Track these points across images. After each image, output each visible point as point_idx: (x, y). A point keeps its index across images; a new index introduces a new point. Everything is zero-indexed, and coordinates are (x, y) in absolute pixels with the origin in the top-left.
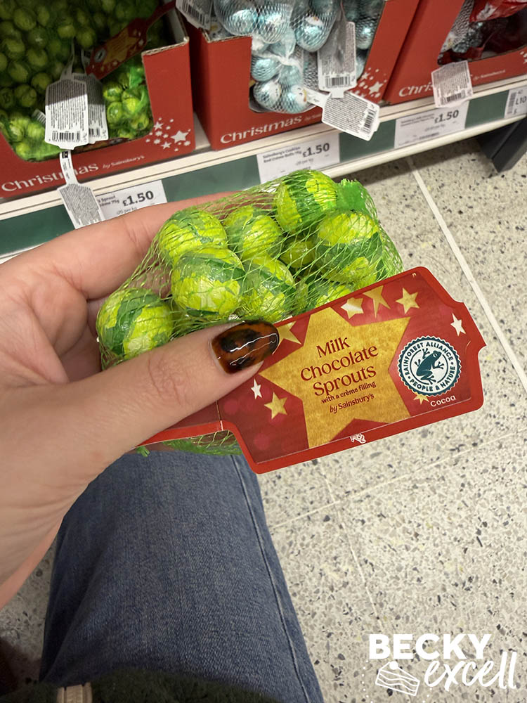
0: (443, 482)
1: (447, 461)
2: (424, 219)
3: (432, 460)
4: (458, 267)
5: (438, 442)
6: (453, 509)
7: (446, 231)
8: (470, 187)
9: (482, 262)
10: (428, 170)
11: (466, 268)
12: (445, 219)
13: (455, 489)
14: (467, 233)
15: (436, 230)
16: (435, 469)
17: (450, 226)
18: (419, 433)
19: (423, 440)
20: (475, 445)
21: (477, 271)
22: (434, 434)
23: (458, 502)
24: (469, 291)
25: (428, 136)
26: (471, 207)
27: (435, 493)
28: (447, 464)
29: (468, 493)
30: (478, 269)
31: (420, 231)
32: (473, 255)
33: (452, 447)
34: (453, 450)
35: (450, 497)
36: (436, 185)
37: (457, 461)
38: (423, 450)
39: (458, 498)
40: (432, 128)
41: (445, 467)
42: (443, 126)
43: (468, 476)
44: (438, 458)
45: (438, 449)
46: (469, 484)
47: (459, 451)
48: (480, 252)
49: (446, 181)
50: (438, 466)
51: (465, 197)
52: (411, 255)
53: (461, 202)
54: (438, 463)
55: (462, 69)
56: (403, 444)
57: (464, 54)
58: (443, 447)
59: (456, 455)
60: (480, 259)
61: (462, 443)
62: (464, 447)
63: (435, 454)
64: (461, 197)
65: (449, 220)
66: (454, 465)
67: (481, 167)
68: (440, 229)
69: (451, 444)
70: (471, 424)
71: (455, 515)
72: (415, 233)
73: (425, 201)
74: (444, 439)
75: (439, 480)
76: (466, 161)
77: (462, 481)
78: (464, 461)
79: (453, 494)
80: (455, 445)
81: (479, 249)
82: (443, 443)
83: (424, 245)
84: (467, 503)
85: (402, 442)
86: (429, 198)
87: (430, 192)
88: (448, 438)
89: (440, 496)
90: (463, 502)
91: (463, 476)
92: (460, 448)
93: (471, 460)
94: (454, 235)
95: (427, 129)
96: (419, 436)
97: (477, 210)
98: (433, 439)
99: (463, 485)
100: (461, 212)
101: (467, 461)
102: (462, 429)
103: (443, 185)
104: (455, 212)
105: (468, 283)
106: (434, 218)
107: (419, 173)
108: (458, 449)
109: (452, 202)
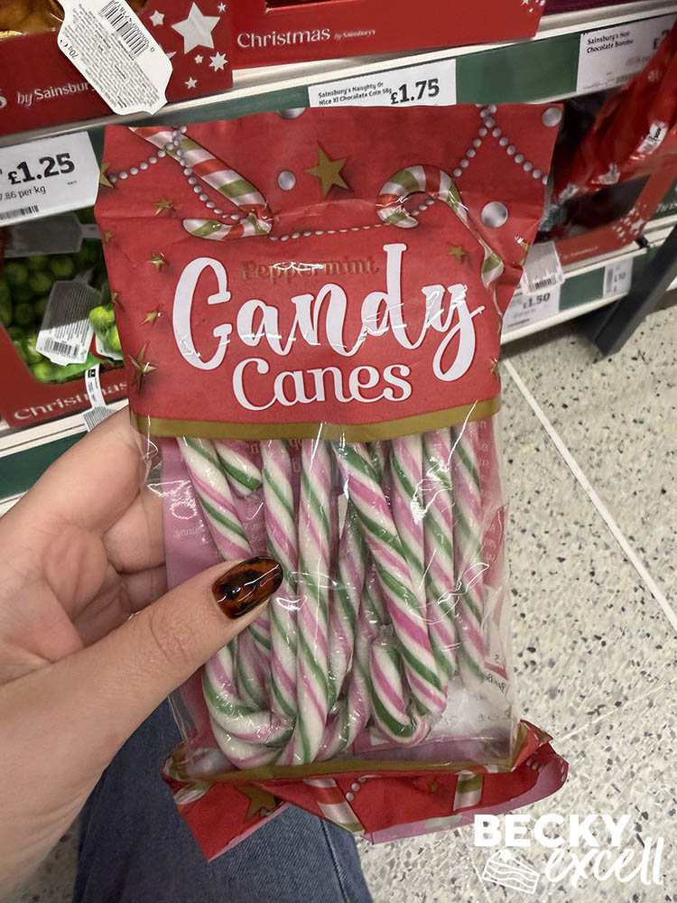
0: (583, 759)
1: (586, 730)
2: (523, 418)
3: (566, 729)
4: (570, 474)
5: (571, 704)
6: (601, 797)
7: (550, 429)
8: (573, 375)
9: (598, 465)
10: (520, 358)
11: (579, 474)
12: (547, 415)
13: (600, 768)
14: (575, 430)
15: (537, 430)
16: (571, 741)
17: (554, 423)
18: (546, 693)
19: (552, 703)
20: (618, 704)
21: (593, 477)
22: (565, 694)
23: (607, 786)
24: (586, 503)
25: (517, 324)
26: (577, 399)
27: (576, 776)
28: (585, 733)
29: (619, 772)
30: (594, 473)
31: (518, 432)
32: (587, 458)
33: (589, 710)
34: (591, 713)
35: (595, 781)
36: (531, 375)
37: (598, 728)
38: (554, 717)
39: (607, 779)
40: (521, 314)
41: (584, 738)
42: (533, 310)
43: (614, 748)
44: (574, 726)
45: (572, 713)
46: (617, 759)
47: (599, 714)
48: (595, 454)
49: (543, 369)
50: (574, 737)
51: (568, 387)
52: (511, 461)
53: (564, 394)
54: (574, 732)
55: (549, 251)
56: (527, 710)
57: (549, 233)
58: (578, 710)
59: (596, 721)
60: (595, 461)
61: (601, 703)
62: (604, 708)
63: (569, 721)
64: (563, 388)
65: (553, 417)
66: (596, 734)
67: (583, 351)
68: (543, 428)
69: (588, 705)
70: (610, 676)
71: (604, 805)
72: (512, 435)
73: (521, 395)
74: (578, 699)
75: (578, 757)
76: (564, 343)
77: (608, 755)
78: (607, 728)
79: (598, 775)
80: (593, 706)
81: (593, 450)
82: (578, 705)
83: (525, 449)
84: (620, 786)
85: (526, 707)
86: (525, 391)
87: (527, 384)
88: (583, 697)
89: (582, 779)
90: (613, 785)
91: (609, 749)
92: (600, 710)
93: (616, 725)
94: (560, 433)
95: (515, 316)
96: (546, 697)
97: (584, 402)
98: (564, 701)
99: (610, 762)
100: (565, 406)
101: (611, 727)
102: (600, 684)
103: (540, 375)
104: (558, 406)
105: (584, 492)
106: (534, 415)
107: (511, 362)
108: (597, 711)
109: (554, 395)
